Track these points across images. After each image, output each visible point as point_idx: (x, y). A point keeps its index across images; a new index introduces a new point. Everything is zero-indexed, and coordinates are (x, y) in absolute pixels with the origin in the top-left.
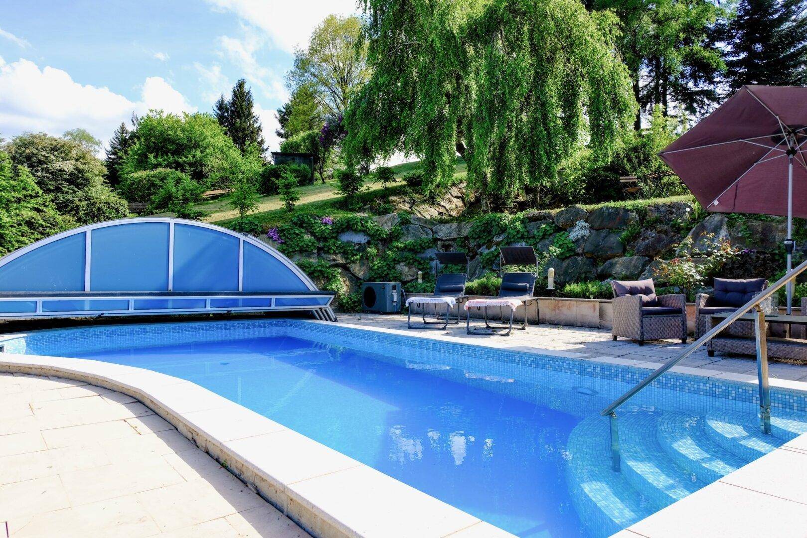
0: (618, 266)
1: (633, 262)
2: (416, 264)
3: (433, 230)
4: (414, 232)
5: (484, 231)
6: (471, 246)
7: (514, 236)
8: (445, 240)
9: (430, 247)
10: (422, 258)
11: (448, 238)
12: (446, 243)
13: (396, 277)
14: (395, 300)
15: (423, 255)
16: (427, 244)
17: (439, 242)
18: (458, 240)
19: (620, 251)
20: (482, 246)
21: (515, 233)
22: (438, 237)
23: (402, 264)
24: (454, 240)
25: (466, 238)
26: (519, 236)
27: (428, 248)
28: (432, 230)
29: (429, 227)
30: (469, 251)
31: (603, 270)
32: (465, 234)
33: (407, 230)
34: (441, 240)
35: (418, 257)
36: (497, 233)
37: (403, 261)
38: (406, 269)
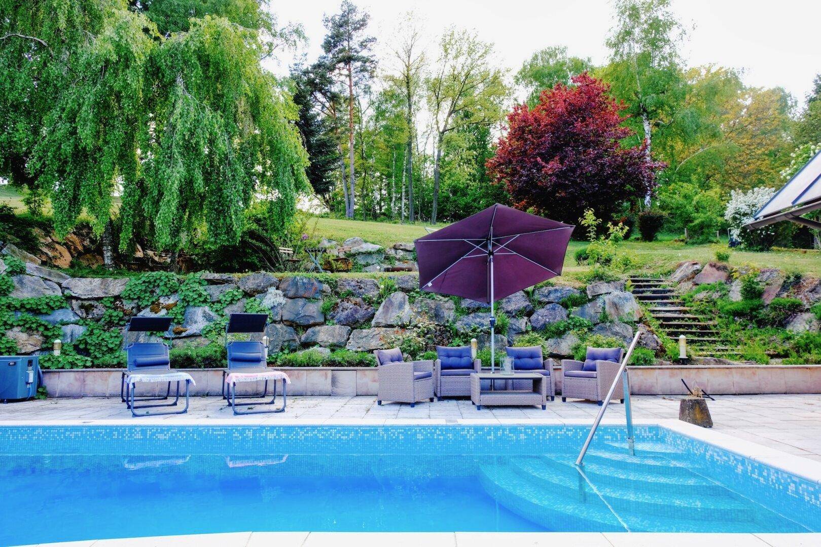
0: (321, 334)
1: (337, 331)
2: (41, 329)
3: (63, 285)
4: (33, 286)
5: (145, 292)
6: (125, 308)
7: (194, 299)
8: (85, 300)
9: (62, 308)
10: (49, 322)
11: (90, 296)
12: (86, 303)
13: (10, 348)
14: (31, 380)
15: (50, 318)
16: (58, 304)
17: (74, 302)
18: (105, 299)
19: (322, 320)
20: (143, 308)
21: (196, 296)
22: (74, 295)
23: (16, 329)
24: (99, 299)
25: (117, 298)
26: (202, 299)
27: (59, 308)
28: (60, 285)
29: (56, 280)
30: (125, 314)
31: (307, 338)
32: (116, 293)
33: (21, 282)
34: (77, 299)
35: (42, 319)
36: (164, 294)
37: (19, 325)
38: (23, 336)
